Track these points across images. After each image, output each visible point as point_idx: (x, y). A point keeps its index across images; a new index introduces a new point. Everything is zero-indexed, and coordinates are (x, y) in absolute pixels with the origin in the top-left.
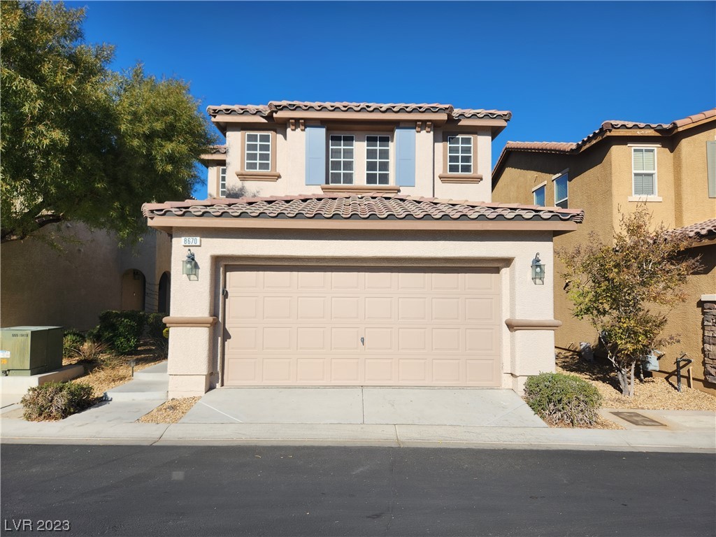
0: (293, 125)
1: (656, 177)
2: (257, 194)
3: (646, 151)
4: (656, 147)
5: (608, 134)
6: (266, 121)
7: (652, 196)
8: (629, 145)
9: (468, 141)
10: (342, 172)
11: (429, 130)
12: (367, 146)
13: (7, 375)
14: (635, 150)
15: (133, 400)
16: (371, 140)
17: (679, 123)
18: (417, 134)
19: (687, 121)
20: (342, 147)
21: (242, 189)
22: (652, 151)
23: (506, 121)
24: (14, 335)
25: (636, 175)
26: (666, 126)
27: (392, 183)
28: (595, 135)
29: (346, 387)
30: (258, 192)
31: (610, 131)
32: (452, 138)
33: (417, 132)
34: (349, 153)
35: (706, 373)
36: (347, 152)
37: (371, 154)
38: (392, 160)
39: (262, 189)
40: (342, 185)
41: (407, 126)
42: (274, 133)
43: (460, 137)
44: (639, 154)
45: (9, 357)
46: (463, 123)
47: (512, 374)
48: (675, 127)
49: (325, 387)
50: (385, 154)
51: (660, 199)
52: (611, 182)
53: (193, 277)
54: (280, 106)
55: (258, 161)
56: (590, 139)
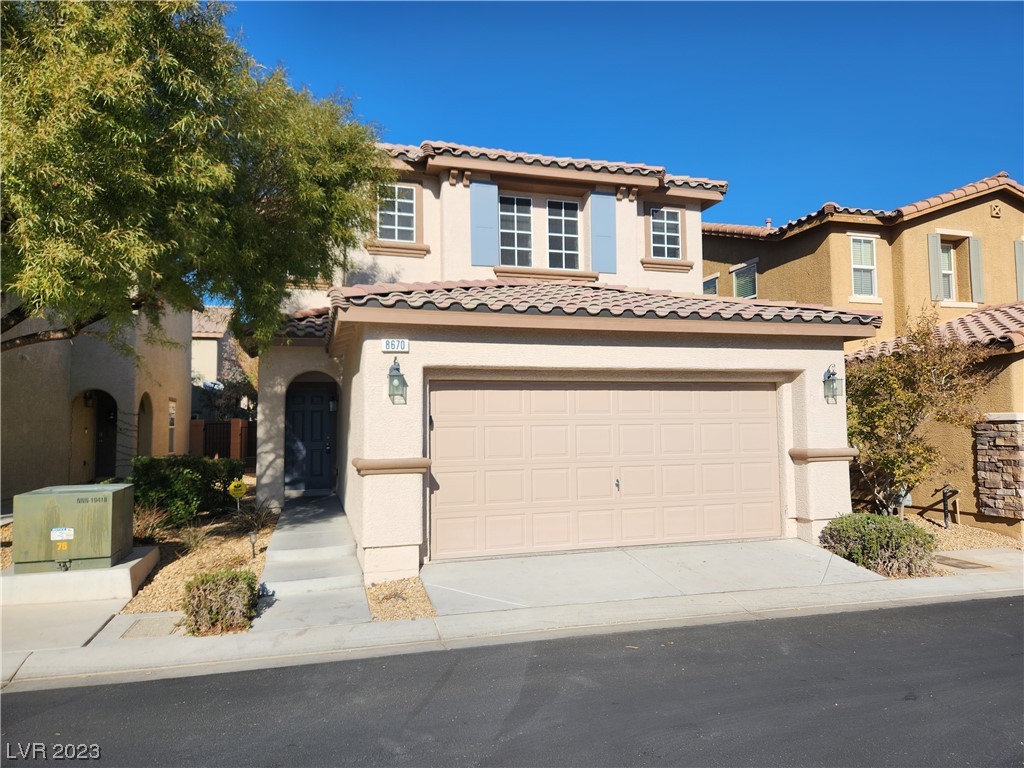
0: (453, 178)
1: (875, 274)
2: (396, 277)
3: (866, 242)
4: (874, 238)
5: (830, 218)
6: (411, 169)
7: (872, 296)
8: (848, 233)
9: (673, 216)
10: (516, 248)
11: (633, 198)
12: (550, 214)
13: (67, 570)
14: (854, 241)
15: (309, 591)
16: (554, 207)
17: (905, 210)
18: (618, 203)
19: (912, 209)
20: (515, 214)
21: (374, 267)
22: (870, 242)
23: (722, 193)
24: (79, 501)
25: (855, 270)
26: (887, 214)
27: (583, 267)
28: (810, 219)
29: (601, 549)
30: (397, 273)
31: (832, 215)
32: (656, 211)
33: (618, 200)
34: (525, 223)
35: (980, 504)
36: (522, 222)
37: (554, 226)
38: (581, 236)
39: (403, 269)
40: (516, 267)
41: (605, 190)
42: (420, 186)
43: (665, 210)
44: (857, 245)
45: (72, 538)
46: (673, 192)
47: (797, 519)
48: (900, 214)
49: (573, 551)
50: (572, 227)
51: (880, 301)
52: (829, 277)
53: (398, 399)
54: (439, 149)
55: (396, 227)
56: (800, 223)
